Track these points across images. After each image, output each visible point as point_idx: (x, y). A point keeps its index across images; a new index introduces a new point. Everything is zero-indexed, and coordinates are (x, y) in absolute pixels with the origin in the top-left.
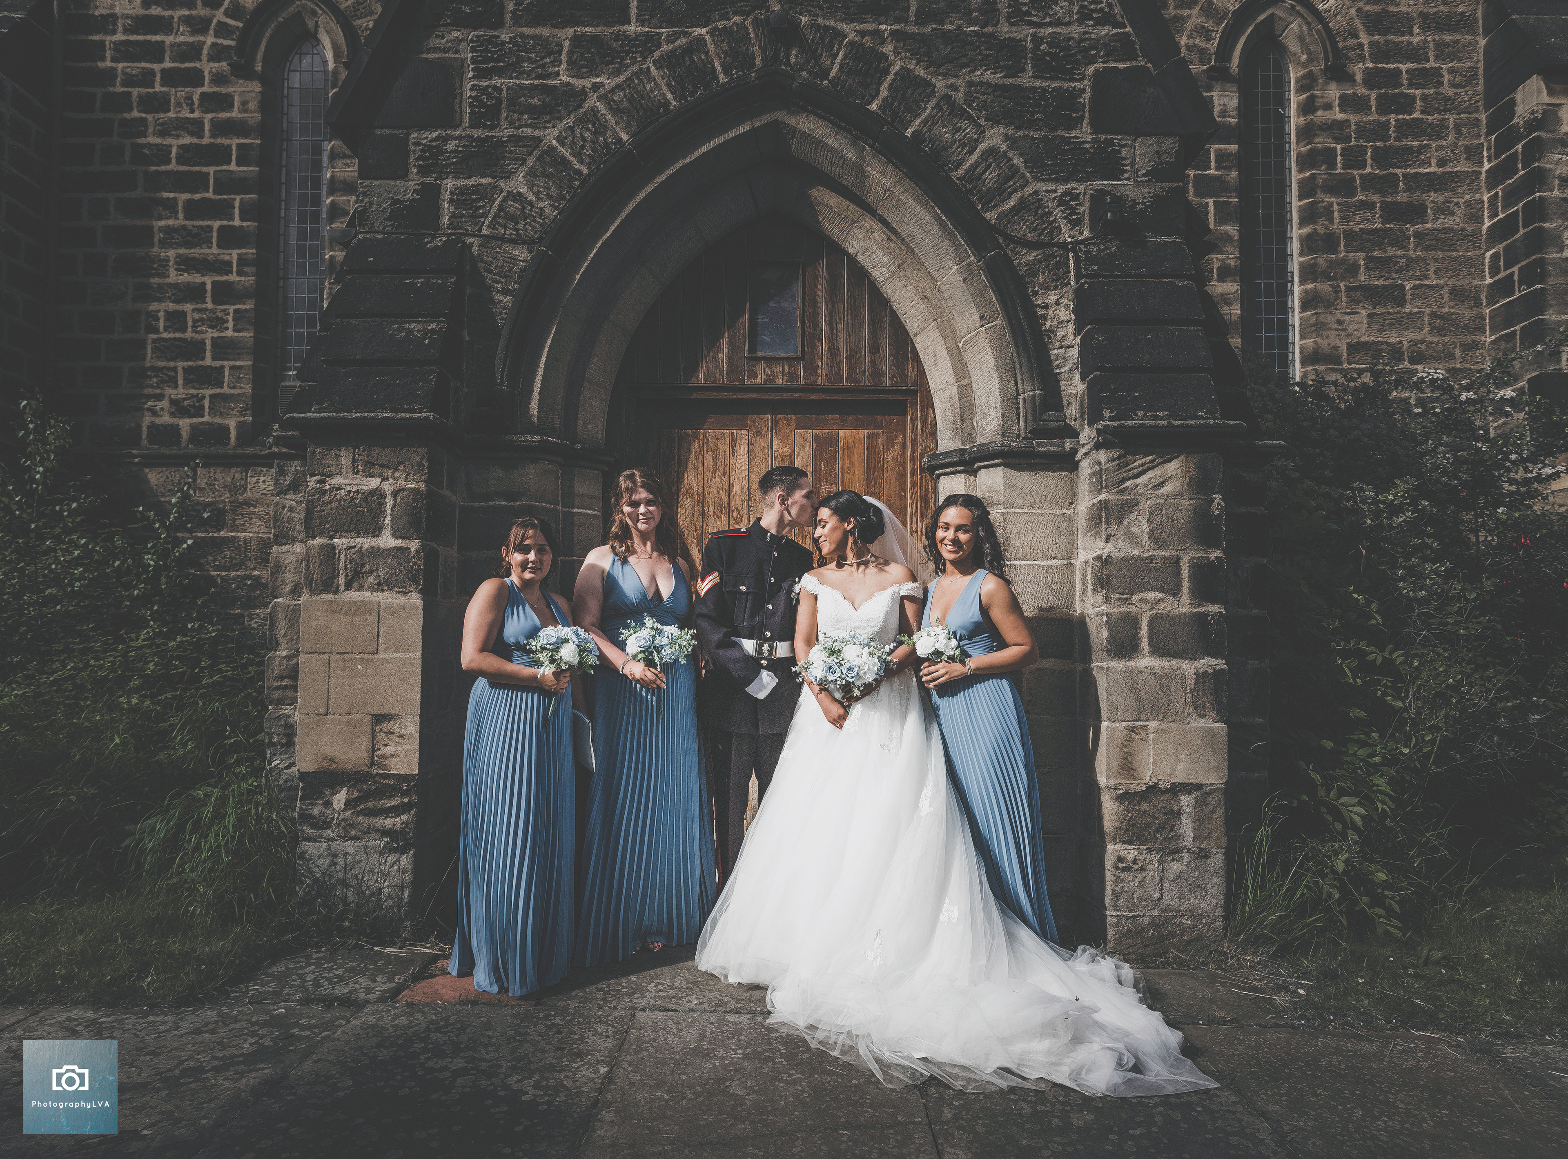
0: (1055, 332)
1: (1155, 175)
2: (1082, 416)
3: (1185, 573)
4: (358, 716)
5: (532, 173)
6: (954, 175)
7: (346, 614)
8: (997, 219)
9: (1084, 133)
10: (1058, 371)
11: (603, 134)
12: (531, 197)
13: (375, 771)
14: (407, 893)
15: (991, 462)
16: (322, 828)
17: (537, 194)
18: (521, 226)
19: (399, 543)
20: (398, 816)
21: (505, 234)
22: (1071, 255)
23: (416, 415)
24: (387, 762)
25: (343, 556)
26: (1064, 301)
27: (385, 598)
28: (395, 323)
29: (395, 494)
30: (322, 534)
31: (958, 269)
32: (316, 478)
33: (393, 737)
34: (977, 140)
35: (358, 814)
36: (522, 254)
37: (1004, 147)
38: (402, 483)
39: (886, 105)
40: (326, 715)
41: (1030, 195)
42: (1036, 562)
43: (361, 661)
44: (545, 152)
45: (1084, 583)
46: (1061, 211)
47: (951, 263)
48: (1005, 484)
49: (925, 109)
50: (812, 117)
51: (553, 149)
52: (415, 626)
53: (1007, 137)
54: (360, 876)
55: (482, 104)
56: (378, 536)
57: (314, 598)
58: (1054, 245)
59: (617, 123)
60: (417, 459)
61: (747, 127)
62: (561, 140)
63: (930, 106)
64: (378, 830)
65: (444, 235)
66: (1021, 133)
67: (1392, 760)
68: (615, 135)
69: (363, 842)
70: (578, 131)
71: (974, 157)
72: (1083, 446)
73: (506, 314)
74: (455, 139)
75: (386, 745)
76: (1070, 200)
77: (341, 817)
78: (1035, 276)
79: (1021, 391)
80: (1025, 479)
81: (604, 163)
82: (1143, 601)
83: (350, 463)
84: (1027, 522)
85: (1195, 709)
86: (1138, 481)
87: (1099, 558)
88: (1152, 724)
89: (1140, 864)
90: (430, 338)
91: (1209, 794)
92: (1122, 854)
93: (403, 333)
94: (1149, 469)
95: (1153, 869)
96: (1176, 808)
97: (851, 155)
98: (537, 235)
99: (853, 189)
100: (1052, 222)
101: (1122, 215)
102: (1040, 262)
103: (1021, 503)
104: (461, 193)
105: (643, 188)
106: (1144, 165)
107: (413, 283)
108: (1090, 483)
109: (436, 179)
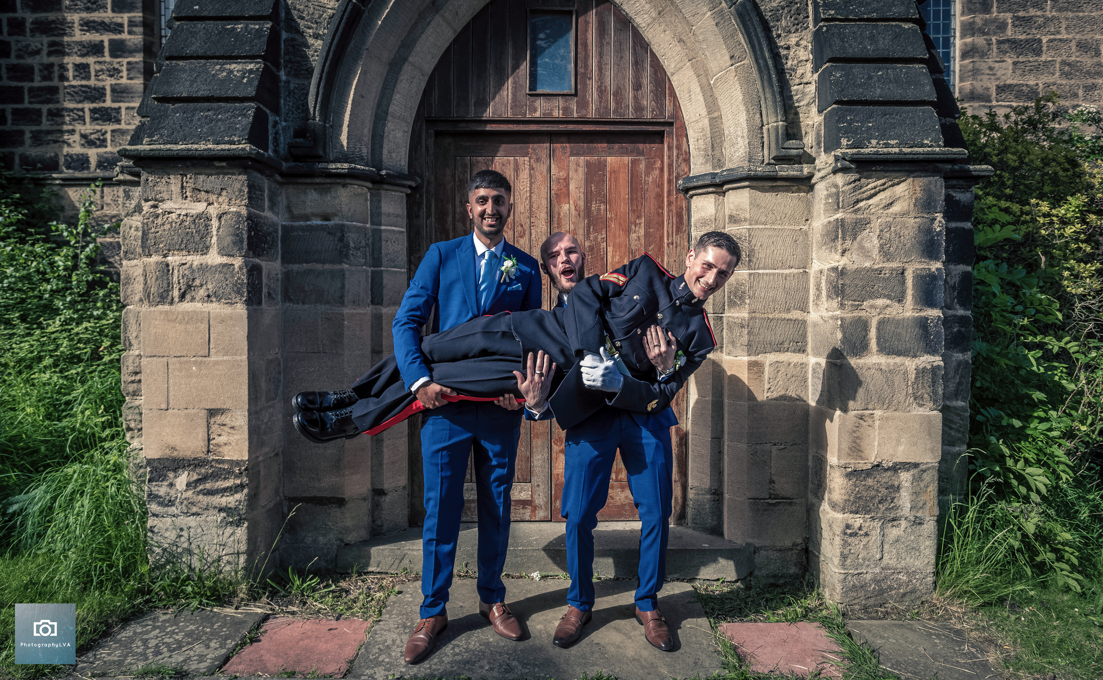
0: (794, 70)
2: (819, 143)
3: (909, 283)
4: (195, 411)
7: (180, 323)
10: (797, 104)
13: (211, 457)
14: (242, 560)
15: (739, 185)
16: (167, 505)
19: (225, 260)
20: (231, 495)
23: (238, 148)
24: (221, 449)
26: (804, 42)
27: (215, 308)
28: (217, 64)
29: (220, 217)
30: (157, 252)
31: (711, 15)
32: (150, 203)
33: (225, 428)
35: (199, 493)
38: (225, 207)
40: (167, 409)
42: (776, 271)
43: (195, 363)
45: (818, 289)
47: (705, 9)
48: (751, 204)
52: (241, 332)
54: (202, 546)
56: (206, 254)
57: (152, 309)
60: (237, 185)
64: (215, 507)
69: (203, 517)
72: (820, 170)
73: (317, 56)
75: (220, 435)
77: (184, 496)
78: (778, 21)
79: (765, 122)
80: (768, 199)
82: (872, 307)
83: (179, 190)
84: (769, 236)
85: (915, 399)
86: (871, 201)
87: (835, 269)
88: (878, 413)
89: (865, 530)
90: (248, 77)
91: (924, 471)
92: (850, 522)
93: (225, 74)
94: (880, 191)
95: (875, 535)
96: (896, 484)
102: (783, 8)
103: (764, 219)
107: (234, 29)
108: (826, 203)
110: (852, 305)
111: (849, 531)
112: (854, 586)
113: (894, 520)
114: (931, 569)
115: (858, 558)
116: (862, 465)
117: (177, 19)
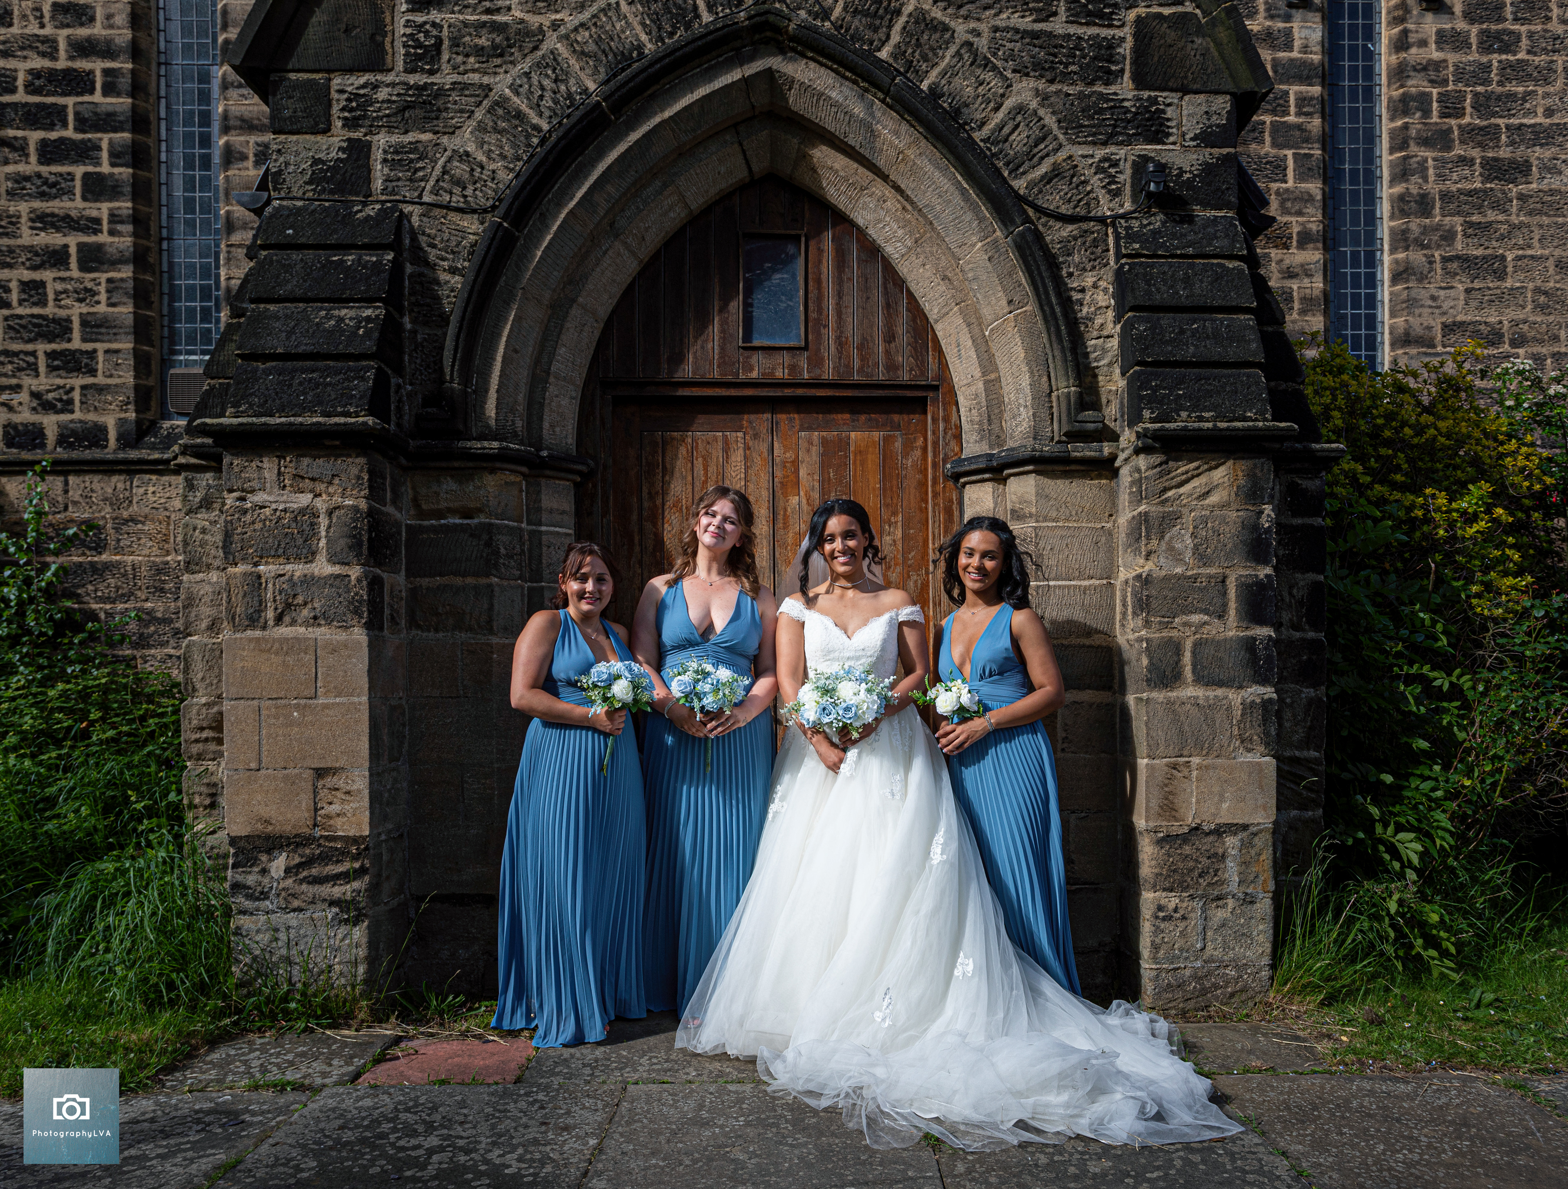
0: (1090, 319)
1: (1205, 139)
2: (1122, 416)
3: (1232, 593)
4: (297, 771)
5: (481, 128)
6: (977, 135)
7: (277, 654)
8: (1026, 188)
9: (1125, 90)
10: (1095, 364)
11: (566, 82)
12: (481, 157)
13: (319, 833)
14: (361, 969)
15: (1022, 469)
16: (259, 900)
17: (488, 154)
18: (469, 192)
19: (336, 570)
20: (348, 883)
21: (450, 201)
22: (1110, 230)
23: (352, 420)
24: (332, 822)
25: (271, 586)
26: (1103, 284)
27: (323, 634)
28: (322, 309)
29: (330, 514)
30: (244, 560)
31: (983, 246)
32: (234, 494)
33: (338, 794)
34: (1003, 95)
35: (302, 881)
36: (472, 226)
37: (1034, 104)
38: (337, 500)
39: (898, 52)
40: (259, 770)
41: (1064, 160)
42: (1072, 582)
43: (297, 707)
44: (497, 103)
45: (1124, 605)
46: (1101, 180)
47: (974, 239)
48: (1037, 494)
49: (943, 57)
50: (812, 64)
51: (505, 99)
52: (359, 666)
53: (1037, 92)
54: (306, 953)
55: (418, 44)
56: (312, 561)
57: (238, 635)
58: (1092, 219)
59: (582, 69)
60: (354, 471)
61: (738, 76)
62: (515, 89)
63: (949, 54)
64: (324, 900)
65: (377, 202)
66: (1053, 88)
68: (580, 83)
69: (308, 914)
70: (535, 77)
71: (1000, 115)
72: (1123, 450)
73: (454, 297)
74: (388, 85)
75: (331, 804)
76: (1109, 167)
77: (281, 886)
78: (1069, 255)
79: (1054, 388)
80: (1059, 487)
81: (568, 116)
82: (1186, 624)
83: (276, 480)
84: (1062, 537)
85: (1242, 742)
86: (1182, 490)
87: (1140, 577)
88: (1195, 761)
89: (1182, 912)
90: (365, 327)
91: (1255, 834)
92: (1164, 902)
93: (333, 322)
94: (1193, 477)
95: (1196, 917)
96: (1220, 851)
97: (858, 110)
98: (490, 203)
99: (862, 151)
100: (1089, 193)
101: (1166, 187)
102: (1075, 238)
103: (1054, 515)
104: (396, 152)
105: (613, 146)
106: (1192, 128)
107: (342, 261)
108: (1131, 493)
109: (365, 135)
110: (1160, 623)
111: (1161, 914)
112: (1169, 985)
113: (1219, 898)
114: (1266, 960)
115: (1173, 949)
116: (1177, 828)
117: (263, 247)
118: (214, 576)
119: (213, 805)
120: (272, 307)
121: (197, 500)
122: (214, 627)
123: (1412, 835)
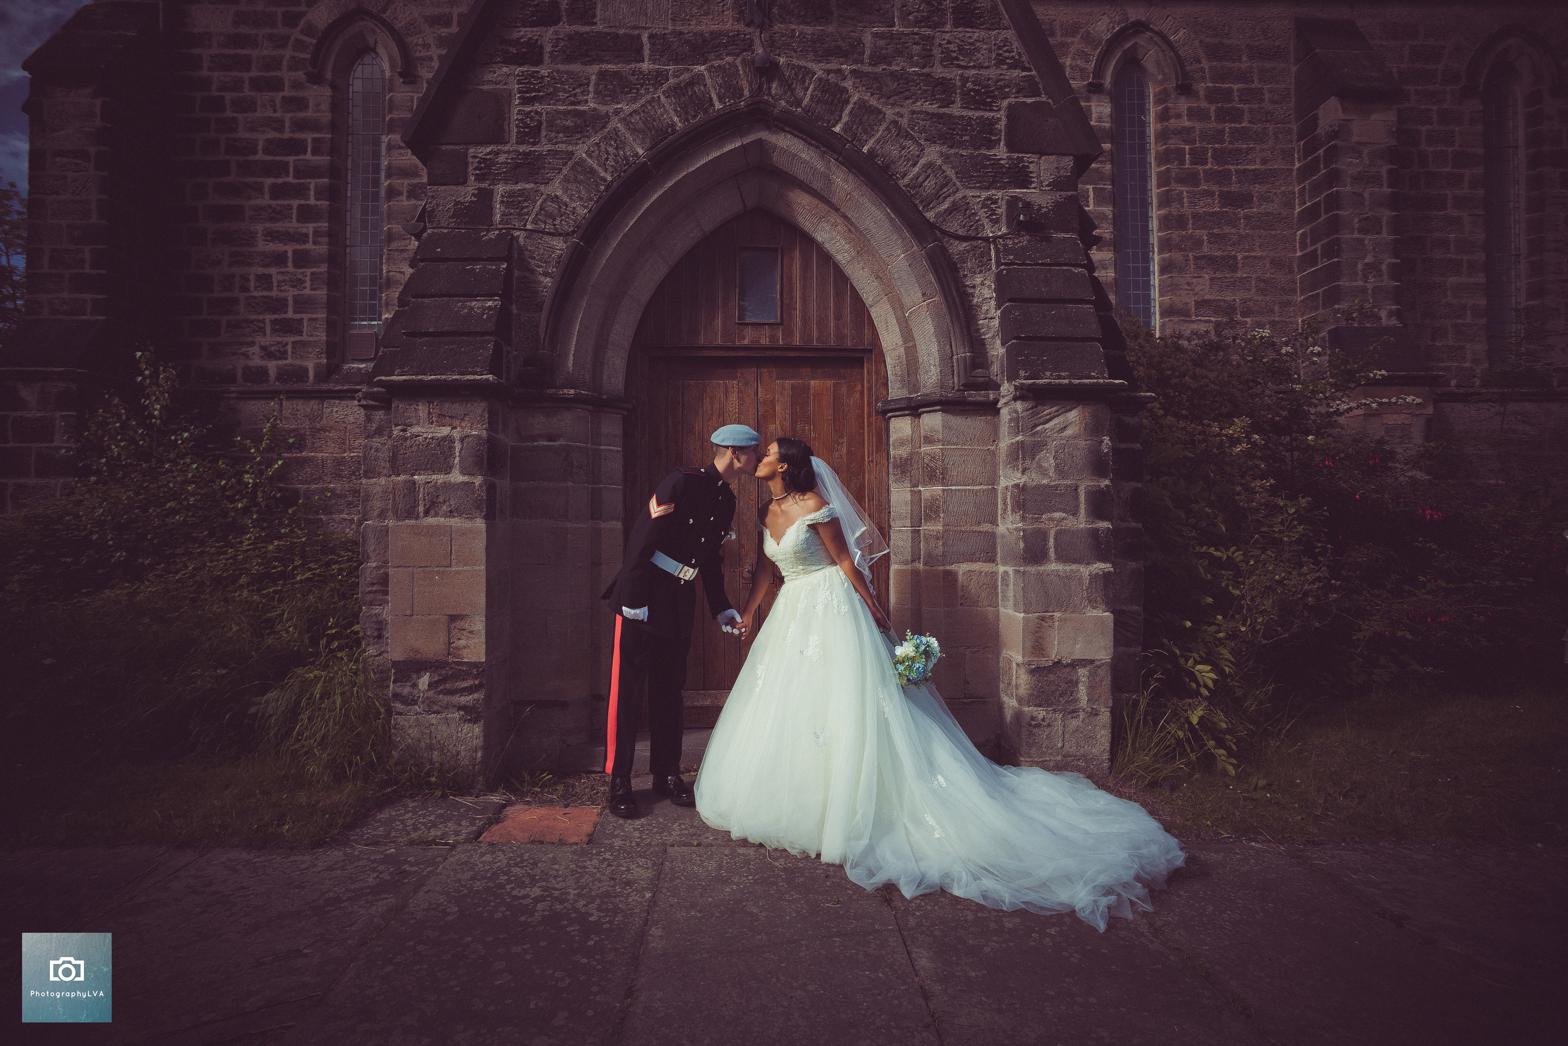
0: (980, 307)
1: (1056, 185)
2: (1002, 373)
3: (1082, 498)
4: (437, 616)
5: (566, 179)
6: (903, 182)
7: (425, 536)
8: (935, 218)
9: (1001, 152)
10: (983, 337)
11: (623, 149)
12: (566, 199)
13: (451, 659)
14: (479, 754)
15: (932, 409)
16: (410, 704)
17: (571, 197)
18: (557, 222)
19: (466, 479)
20: (470, 694)
21: (545, 228)
22: (992, 247)
23: (479, 377)
24: (460, 652)
25: (422, 489)
26: (987, 282)
27: (456, 522)
28: (459, 301)
29: (462, 440)
30: (405, 472)
31: (905, 257)
32: (399, 427)
33: (464, 633)
34: (918, 156)
35: (440, 693)
36: (559, 245)
37: (939, 162)
38: (467, 431)
39: (847, 128)
40: (412, 616)
41: (960, 199)
42: (968, 487)
43: (438, 573)
44: (577, 163)
45: (1003, 504)
46: (984, 212)
47: (899, 252)
48: (943, 425)
49: (878, 131)
50: (789, 136)
51: (583, 161)
52: (480, 544)
53: (942, 154)
54: (442, 742)
55: (526, 126)
56: (449, 473)
57: (400, 523)
58: (979, 239)
59: (634, 140)
60: (479, 411)
61: (738, 144)
62: (589, 154)
63: (881, 129)
64: (455, 706)
65: (496, 229)
66: (952, 151)
67: (1234, 635)
68: (633, 150)
69: (444, 715)
70: (603, 146)
71: (916, 169)
72: (1003, 397)
73: (546, 292)
74: (505, 153)
75: (459, 639)
76: (991, 204)
77: (426, 695)
78: (964, 263)
79: (955, 353)
80: (958, 422)
81: (625, 171)
82: (1051, 519)
83: (426, 415)
84: (960, 456)
85: (1090, 602)
86: (1047, 426)
87: (1017, 486)
88: (1057, 615)
89: (1047, 721)
90: (488, 313)
91: (1099, 667)
92: (1034, 714)
93: (466, 310)
94: (1054, 417)
95: (1057, 726)
96: (1075, 679)
97: (820, 165)
98: (571, 229)
99: (822, 192)
100: (977, 221)
101: (1031, 217)
102: (968, 252)
103: (955, 441)
104: (510, 196)
105: (655, 192)
106: (1047, 178)
107: (473, 269)
108: (1009, 427)
109: (490, 185)
110: (1032, 518)
111: (1033, 723)
113: (1074, 711)
114: (1106, 756)
115: (1041, 748)
116: (1045, 662)
117: (422, 260)
118: (383, 481)
119: (380, 637)
120: (426, 301)
121: (373, 429)
122: (382, 515)
123: (1209, 668)
